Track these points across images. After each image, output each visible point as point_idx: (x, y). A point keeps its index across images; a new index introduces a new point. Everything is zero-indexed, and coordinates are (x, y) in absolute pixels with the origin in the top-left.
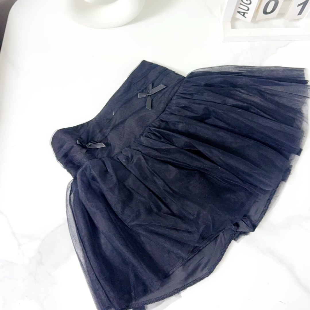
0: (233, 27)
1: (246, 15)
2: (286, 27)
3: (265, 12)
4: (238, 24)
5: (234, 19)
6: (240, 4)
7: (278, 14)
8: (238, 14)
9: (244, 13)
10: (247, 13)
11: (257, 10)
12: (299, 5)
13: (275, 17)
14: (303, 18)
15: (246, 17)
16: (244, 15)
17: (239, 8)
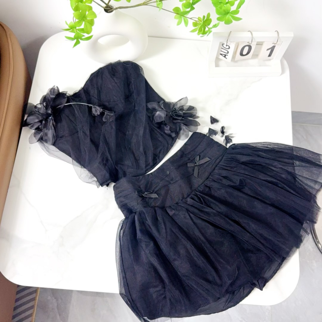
0: (217, 65)
1: (226, 56)
2: (260, 66)
3: (242, 54)
4: (221, 63)
5: (217, 59)
6: (222, 48)
7: (253, 55)
8: (221, 56)
9: (225, 55)
10: (227, 55)
11: (235, 53)
12: (268, 50)
13: (250, 58)
14: (273, 59)
15: (226, 58)
16: (225, 57)
17: (221, 51)
